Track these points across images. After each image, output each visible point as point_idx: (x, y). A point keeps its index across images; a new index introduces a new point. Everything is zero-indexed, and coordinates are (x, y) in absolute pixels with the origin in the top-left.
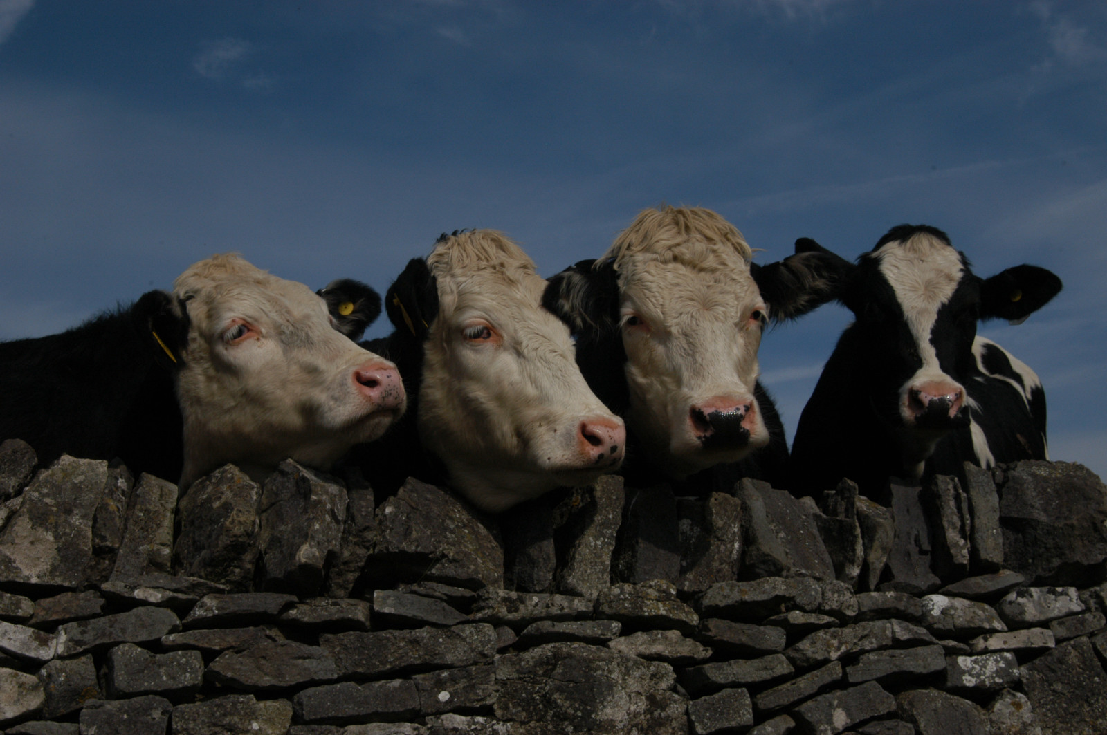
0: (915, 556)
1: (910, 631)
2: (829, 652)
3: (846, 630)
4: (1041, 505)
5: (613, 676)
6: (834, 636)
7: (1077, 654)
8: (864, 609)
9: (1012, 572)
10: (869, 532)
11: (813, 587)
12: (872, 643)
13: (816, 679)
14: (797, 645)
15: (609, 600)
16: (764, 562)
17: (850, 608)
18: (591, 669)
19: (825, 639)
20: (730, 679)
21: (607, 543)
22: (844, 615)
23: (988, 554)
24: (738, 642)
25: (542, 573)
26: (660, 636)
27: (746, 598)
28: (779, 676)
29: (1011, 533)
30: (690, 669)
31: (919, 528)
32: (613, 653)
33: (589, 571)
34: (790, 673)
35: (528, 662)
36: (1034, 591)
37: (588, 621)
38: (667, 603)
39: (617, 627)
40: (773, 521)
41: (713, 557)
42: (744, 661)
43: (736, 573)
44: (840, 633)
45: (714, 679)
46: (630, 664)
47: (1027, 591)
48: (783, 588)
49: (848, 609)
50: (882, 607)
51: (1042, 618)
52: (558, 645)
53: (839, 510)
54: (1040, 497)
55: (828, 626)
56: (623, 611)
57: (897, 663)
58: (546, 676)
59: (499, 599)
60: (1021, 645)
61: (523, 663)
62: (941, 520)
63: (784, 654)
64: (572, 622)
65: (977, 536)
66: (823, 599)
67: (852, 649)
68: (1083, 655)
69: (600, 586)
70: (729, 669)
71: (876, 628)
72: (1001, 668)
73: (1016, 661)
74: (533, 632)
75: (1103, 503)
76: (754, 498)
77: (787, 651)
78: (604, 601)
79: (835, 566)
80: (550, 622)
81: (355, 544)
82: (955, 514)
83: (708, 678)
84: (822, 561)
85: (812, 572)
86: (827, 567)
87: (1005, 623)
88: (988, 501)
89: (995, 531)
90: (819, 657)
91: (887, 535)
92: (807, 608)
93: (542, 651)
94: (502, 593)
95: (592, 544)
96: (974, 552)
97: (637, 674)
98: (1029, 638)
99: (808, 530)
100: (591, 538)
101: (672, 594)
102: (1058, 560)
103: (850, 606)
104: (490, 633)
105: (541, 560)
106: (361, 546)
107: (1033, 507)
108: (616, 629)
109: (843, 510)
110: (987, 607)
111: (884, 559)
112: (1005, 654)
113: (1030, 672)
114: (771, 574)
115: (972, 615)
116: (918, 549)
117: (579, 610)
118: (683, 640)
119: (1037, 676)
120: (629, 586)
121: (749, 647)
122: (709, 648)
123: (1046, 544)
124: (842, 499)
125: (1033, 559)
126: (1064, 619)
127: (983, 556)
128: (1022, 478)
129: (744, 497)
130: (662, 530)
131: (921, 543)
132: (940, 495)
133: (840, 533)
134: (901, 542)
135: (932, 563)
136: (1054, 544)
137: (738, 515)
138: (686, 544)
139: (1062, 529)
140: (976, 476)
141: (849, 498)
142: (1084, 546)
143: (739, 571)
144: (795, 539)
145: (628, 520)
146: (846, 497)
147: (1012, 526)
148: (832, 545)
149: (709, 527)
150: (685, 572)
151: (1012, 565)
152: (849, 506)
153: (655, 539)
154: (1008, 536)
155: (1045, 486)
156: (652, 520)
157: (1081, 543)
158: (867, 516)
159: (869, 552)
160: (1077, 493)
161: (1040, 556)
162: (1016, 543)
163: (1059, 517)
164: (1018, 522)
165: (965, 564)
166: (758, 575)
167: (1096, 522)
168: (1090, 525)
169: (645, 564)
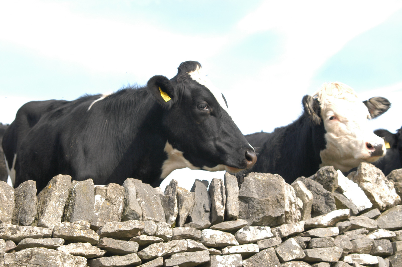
0: (203, 213)
1: (195, 244)
2: (158, 253)
3: (166, 244)
4: (256, 191)
5: (57, 262)
6: (160, 246)
7: (268, 255)
8: (175, 235)
9: (242, 220)
10: (180, 202)
11: (153, 225)
12: (177, 249)
13: (151, 264)
14: (143, 250)
15: (58, 229)
16: (132, 214)
17: (169, 234)
18: (47, 259)
19: (156, 247)
20: (112, 264)
21: (61, 204)
22: (166, 237)
23: (232, 212)
24: (116, 248)
25: (29, 217)
26: (81, 245)
27: (122, 229)
28: (134, 263)
29: (243, 203)
30: (95, 260)
31: (206, 201)
32: (58, 252)
33: (51, 217)
34: (140, 262)
35: (19, 256)
36: (251, 228)
37: (49, 239)
38: (85, 230)
39: (62, 241)
40: (140, 197)
41: (110, 212)
42: (119, 256)
43: (120, 219)
44: (163, 245)
45: (104, 264)
46: (66, 257)
47: (248, 228)
48: (138, 225)
49: (168, 234)
50: (183, 234)
51: (254, 239)
52: (32, 248)
53: (170, 193)
54: (257, 188)
55: (158, 242)
56: (64, 234)
57: (188, 258)
58: (27, 263)
59: (8, 228)
60: (244, 251)
61: (17, 257)
62: (214, 197)
63: (137, 254)
64: (42, 239)
65: (228, 204)
66: (157, 230)
67: (168, 252)
68: (271, 255)
69: (56, 223)
70: (111, 259)
71: (180, 243)
72: (234, 261)
73: (242, 258)
74: (23, 243)
75: (281, 190)
76: (131, 186)
77: (139, 252)
78: (56, 230)
79: (166, 216)
80: (31, 239)
82: (220, 195)
83: (101, 264)
84: (160, 215)
85: (155, 219)
86: (162, 217)
87: (238, 241)
88: (234, 189)
89: (236, 203)
90: (153, 255)
91: (188, 203)
92: (150, 234)
93: (26, 251)
94: (10, 225)
95: (54, 205)
96: (226, 212)
97: (69, 261)
98: (247, 248)
99: (156, 201)
100: (54, 203)
101: (87, 227)
102: (262, 215)
103: (169, 233)
104: (2, 243)
105: (29, 211)
107: (253, 192)
108: (62, 242)
109: (171, 192)
110: (231, 234)
111: (187, 213)
112: (237, 255)
113: (248, 263)
114: (135, 219)
115: (224, 238)
116: (204, 209)
117: (45, 233)
118: (92, 247)
119: (250, 264)
120: (68, 223)
121: (121, 250)
122: (104, 251)
123: (257, 208)
124: (171, 188)
125: (252, 214)
126: (264, 240)
127: (230, 213)
128: (250, 180)
129: (127, 186)
130: (86, 199)
131: (206, 207)
132: (214, 187)
133: (169, 202)
134: (197, 207)
135: (210, 216)
136: (260, 208)
137: (122, 194)
138: (98, 206)
139: (264, 201)
140: (230, 179)
141: (174, 187)
142: (273, 209)
143: (122, 217)
144: (149, 205)
145: (72, 195)
146: (173, 187)
147: (244, 200)
148: (165, 207)
149: (109, 198)
150: (97, 218)
151: (243, 217)
152: (174, 191)
153: (82, 203)
154: (242, 205)
155: (259, 183)
156: (82, 195)
157: (272, 208)
158: (181, 195)
159: (180, 210)
160: (272, 186)
161: (255, 213)
162: (245, 207)
163: (263, 197)
164: (246, 199)
165: (222, 216)
166: (129, 219)
167: (278, 199)
168: (276, 200)
169: (78, 214)
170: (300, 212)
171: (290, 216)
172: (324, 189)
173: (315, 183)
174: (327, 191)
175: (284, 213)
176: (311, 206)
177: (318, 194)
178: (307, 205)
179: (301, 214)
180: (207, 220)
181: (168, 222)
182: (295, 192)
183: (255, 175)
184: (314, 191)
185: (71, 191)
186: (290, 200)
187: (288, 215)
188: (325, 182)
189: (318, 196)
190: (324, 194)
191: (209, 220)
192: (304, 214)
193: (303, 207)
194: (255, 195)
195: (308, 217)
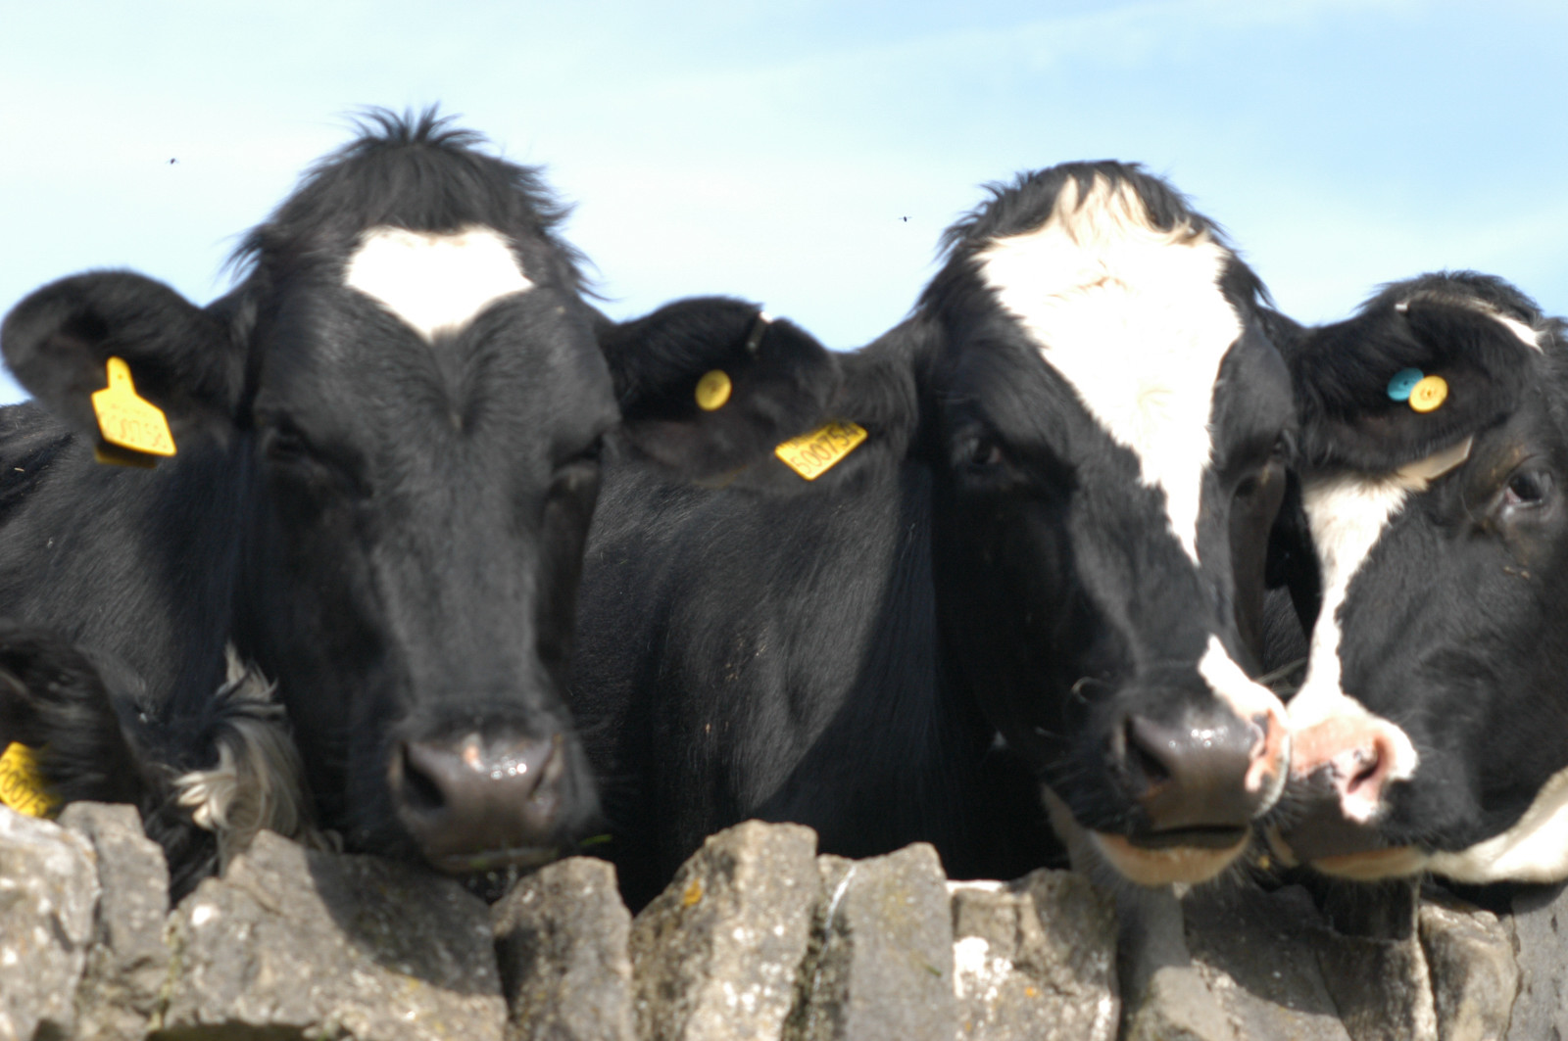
10: (1448, 973)
21: (769, 999)
41: (1045, 1036)
81: (115, 1003)
99: (1294, 969)
100: (728, 988)
106: (129, 1009)
109: (1384, 918)
130: (911, 965)
134: (1537, 1002)
138: (975, 1004)
145: (826, 942)
149: (1034, 958)
153: (892, 987)
156: (887, 940)
158: (1446, 934)
159: (1449, 1025)
185: (819, 918)
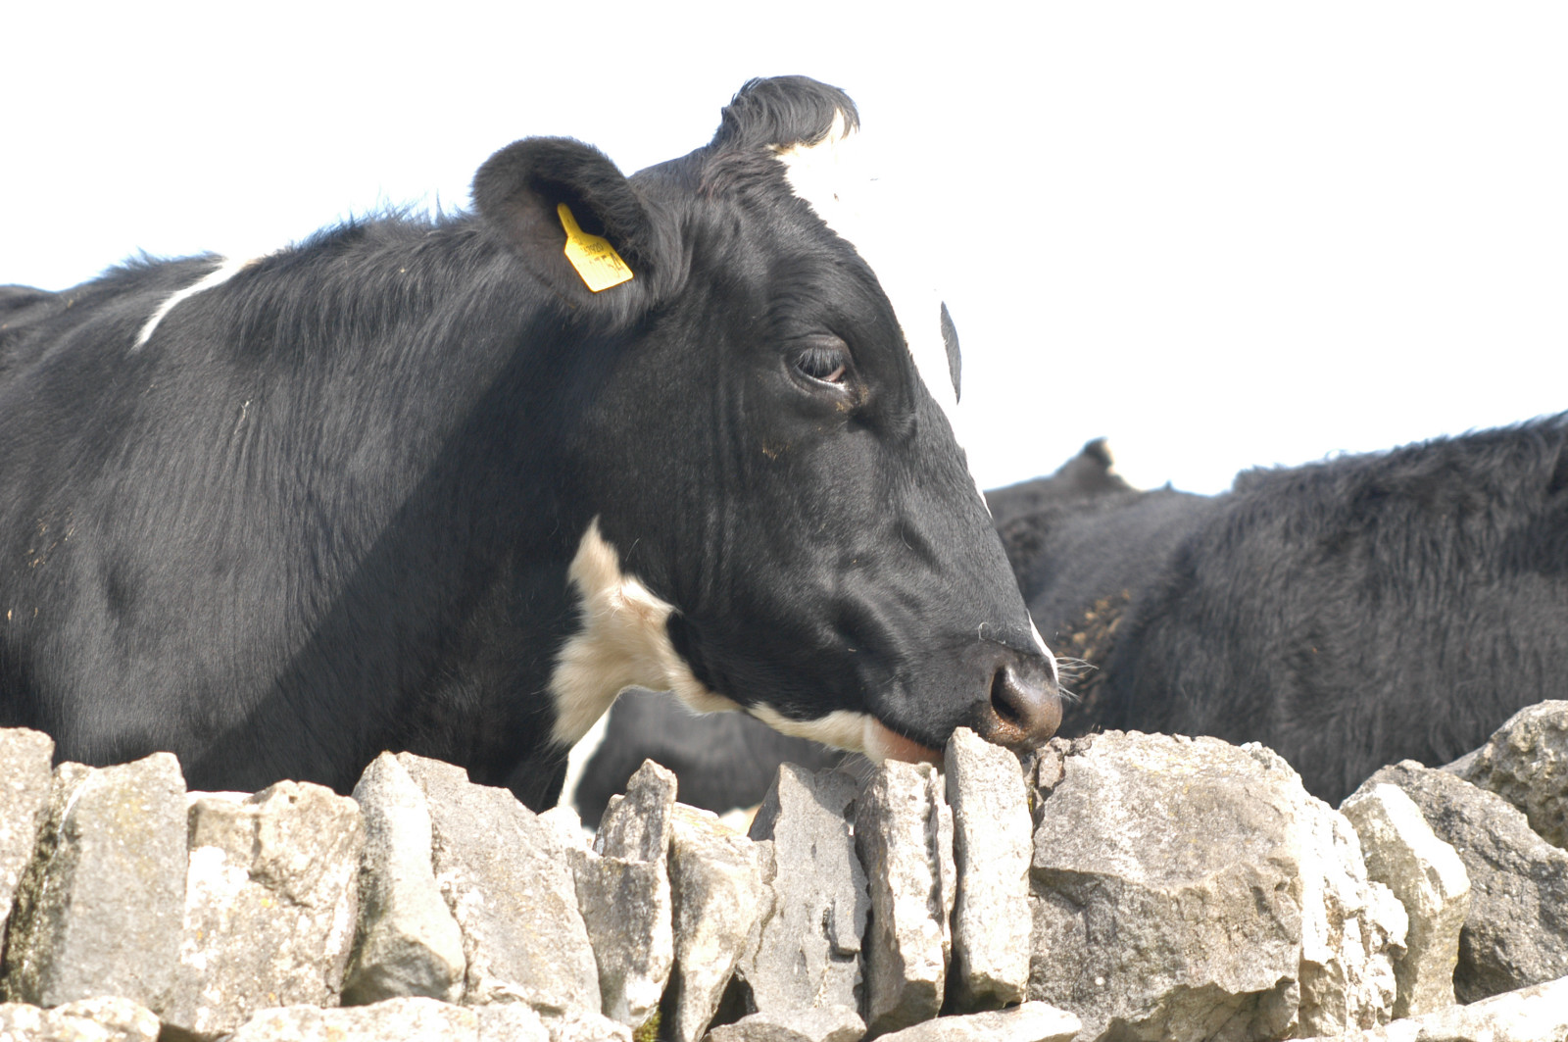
0: (820, 962)
4: (1134, 841)
9: (1049, 1008)
10: (687, 894)
11: (527, 1028)
16: (405, 962)
23: (990, 962)
29: (1057, 910)
31: (840, 895)
40: (455, 862)
41: (276, 947)
43: (338, 989)
48: (439, 1028)
53: (627, 841)
54: (1136, 821)
62: (886, 872)
65: (967, 914)
75: (1282, 839)
76: (404, 802)
79: (602, 981)
82: (921, 859)
84: (570, 971)
85: (537, 993)
86: (582, 981)
88: (1004, 828)
89: (1012, 906)
91: (736, 904)
96: (956, 960)
99: (547, 888)
101: (144, 1034)
102: (1167, 981)
107: (1113, 845)
109: (637, 840)
111: (725, 965)
114: (420, 990)
116: (828, 944)
120: (29, 1011)
123: (1138, 938)
124: (638, 812)
125: (1107, 976)
127: (980, 964)
128: (1097, 776)
129: (381, 799)
130: (139, 872)
131: (837, 930)
132: (889, 812)
133: (621, 898)
134: (788, 926)
135: (860, 980)
136: (1157, 939)
137: (351, 842)
138: (207, 913)
139: (1178, 902)
140: (981, 765)
141: (654, 809)
142: (1233, 946)
143: (344, 981)
144: (507, 910)
145: (55, 846)
146: (645, 810)
147: (1059, 892)
148: (602, 927)
149: (271, 868)
150: (201, 984)
151: (1057, 991)
152: (651, 830)
153: (116, 893)
154: (1049, 918)
155: (1149, 794)
156: (116, 846)
157: (1224, 940)
158: (693, 855)
159: (686, 944)
160: (1225, 813)
161: (1123, 968)
162: (1066, 935)
163: (1172, 873)
164: (1074, 884)
165: (933, 984)
166: (388, 994)
167: (1263, 887)
168: (1248, 893)
169: (85, 958)
170: (1388, 968)
171: (1329, 992)
172: (1534, 836)
173: (1479, 802)
174: (1553, 848)
175: (1293, 975)
176: (1458, 934)
177: (1497, 866)
178: (1431, 930)
179: (1397, 980)
180: (843, 1008)
181: (614, 1013)
182: (1364, 852)
183: (1125, 748)
184: (1475, 846)
185: (50, 824)
186: (1331, 898)
187: (1318, 987)
188: (1539, 798)
189: (1498, 876)
190: (1534, 863)
191: (855, 1005)
192: (1416, 981)
193: (1409, 937)
194: (1125, 862)
195: (1435, 1000)
